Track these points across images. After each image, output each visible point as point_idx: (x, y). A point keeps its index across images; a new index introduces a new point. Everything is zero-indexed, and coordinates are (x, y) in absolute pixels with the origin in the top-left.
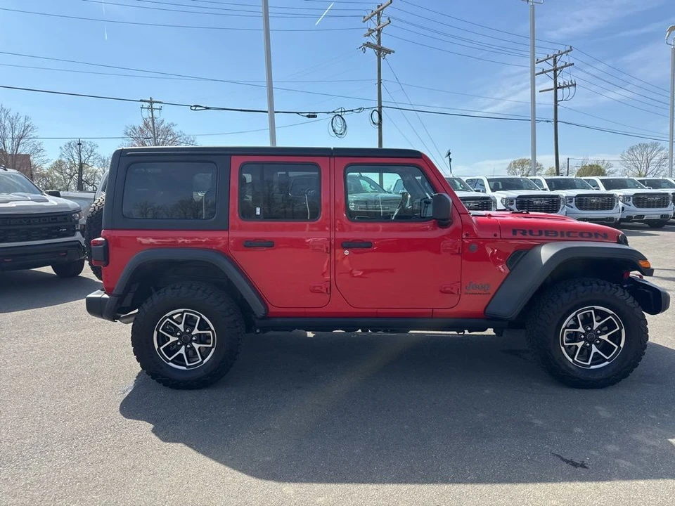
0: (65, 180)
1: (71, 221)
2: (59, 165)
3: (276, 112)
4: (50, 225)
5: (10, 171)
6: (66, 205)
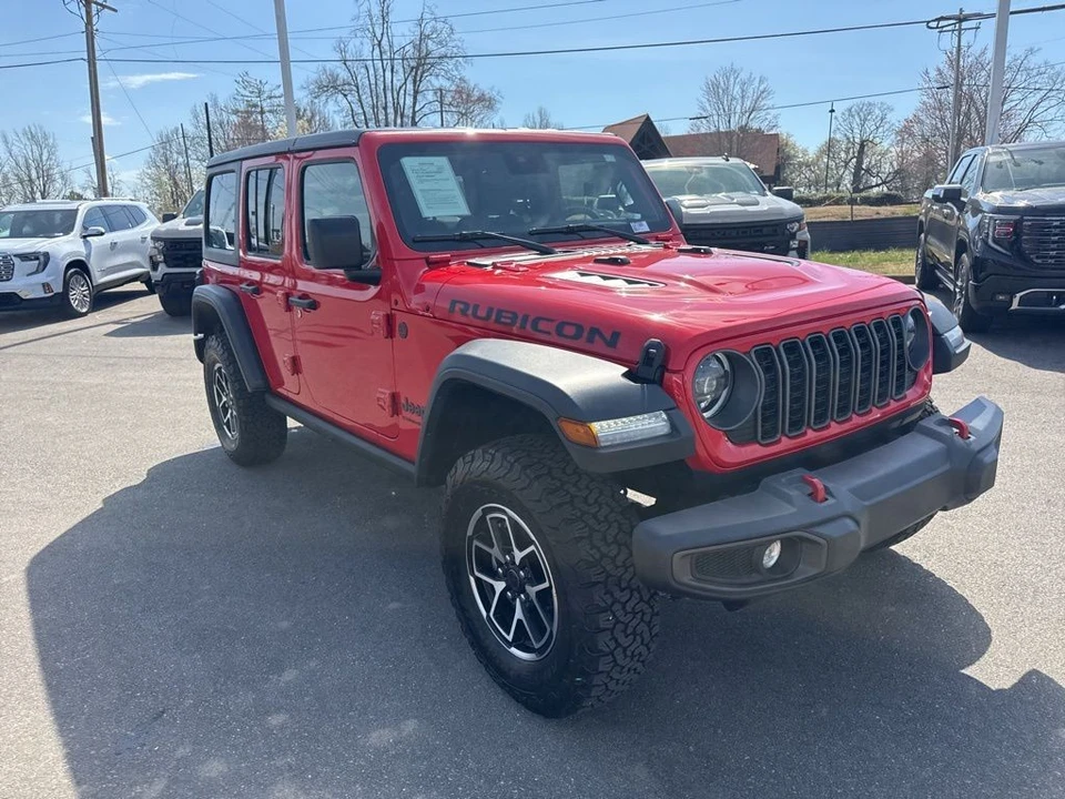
0: (837, 168)
1: (784, 234)
2: (830, 147)
3: (1012, 13)
4: (751, 240)
5: (733, 160)
6: (781, 209)
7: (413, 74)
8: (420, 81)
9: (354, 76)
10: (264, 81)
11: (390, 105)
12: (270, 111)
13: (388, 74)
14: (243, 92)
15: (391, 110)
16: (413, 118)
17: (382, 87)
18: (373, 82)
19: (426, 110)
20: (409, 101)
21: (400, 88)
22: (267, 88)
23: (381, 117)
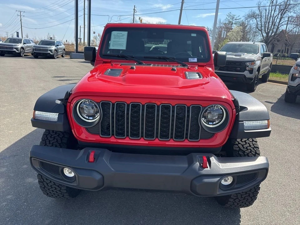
1: (243, 65)
4: (232, 66)
7: (282, 12)
8: (284, 14)
9: (261, 13)
10: (235, 15)
11: (271, 22)
12: (235, 24)
13: (273, 12)
14: (228, 18)
15: (271, 24)
16: (278, 26)
17: (270, 16)
18: (267, 14)
19: (283, 24)
20: (278, 20)
21: (276, 16)
22: (235, 17)
23: (267, 25)
